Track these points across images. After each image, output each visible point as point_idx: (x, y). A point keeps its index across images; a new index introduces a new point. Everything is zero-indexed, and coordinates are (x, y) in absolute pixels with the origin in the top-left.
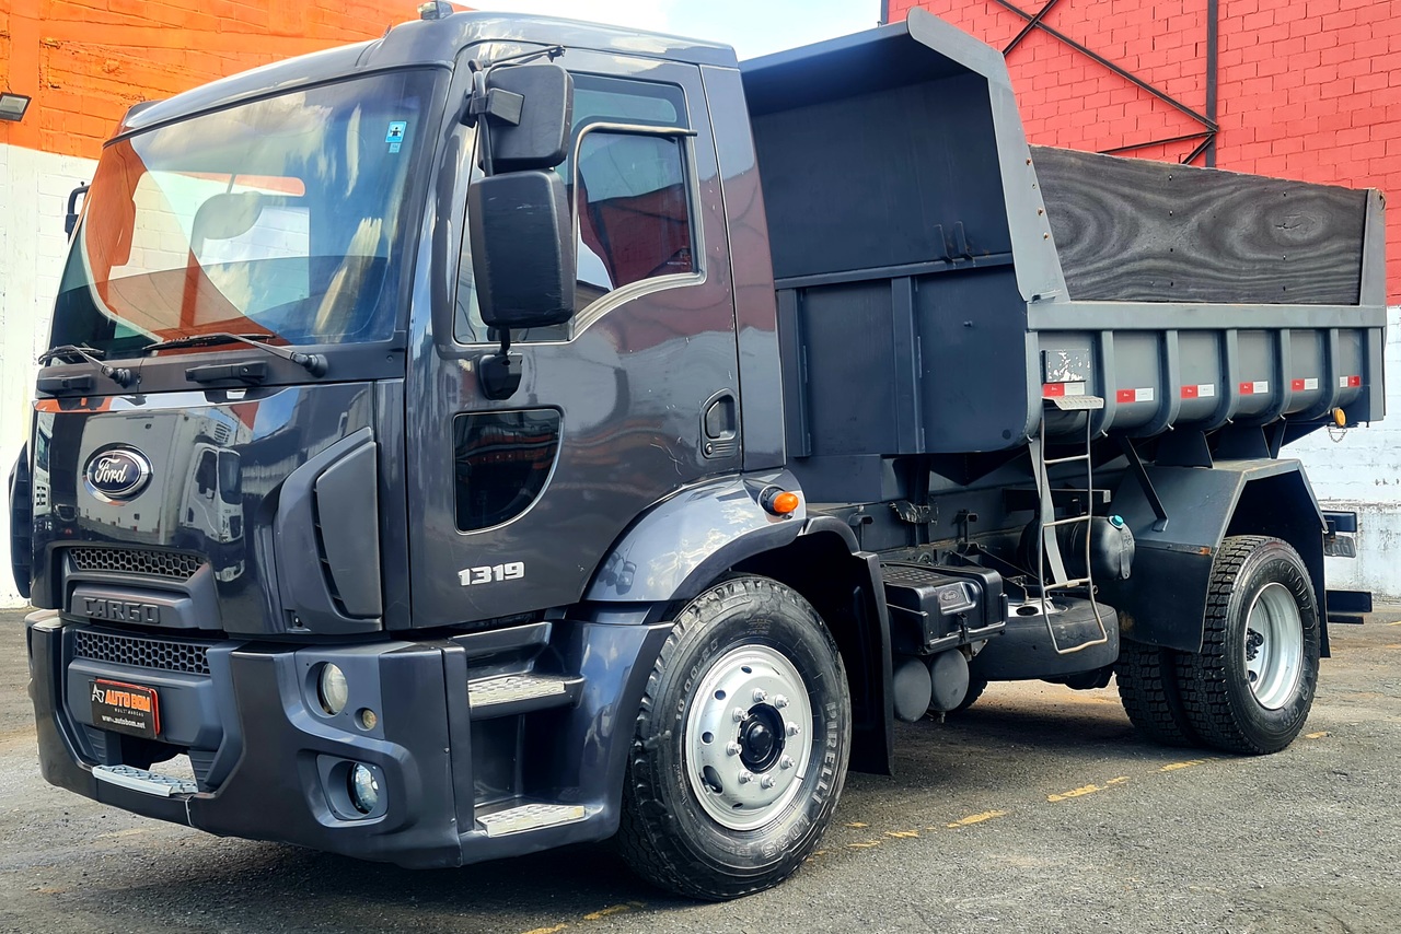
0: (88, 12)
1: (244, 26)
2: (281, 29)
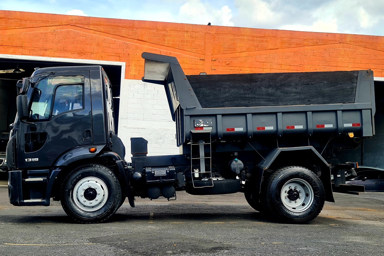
0: (223, 52)
1: (262, 49)
2: (272, 48)
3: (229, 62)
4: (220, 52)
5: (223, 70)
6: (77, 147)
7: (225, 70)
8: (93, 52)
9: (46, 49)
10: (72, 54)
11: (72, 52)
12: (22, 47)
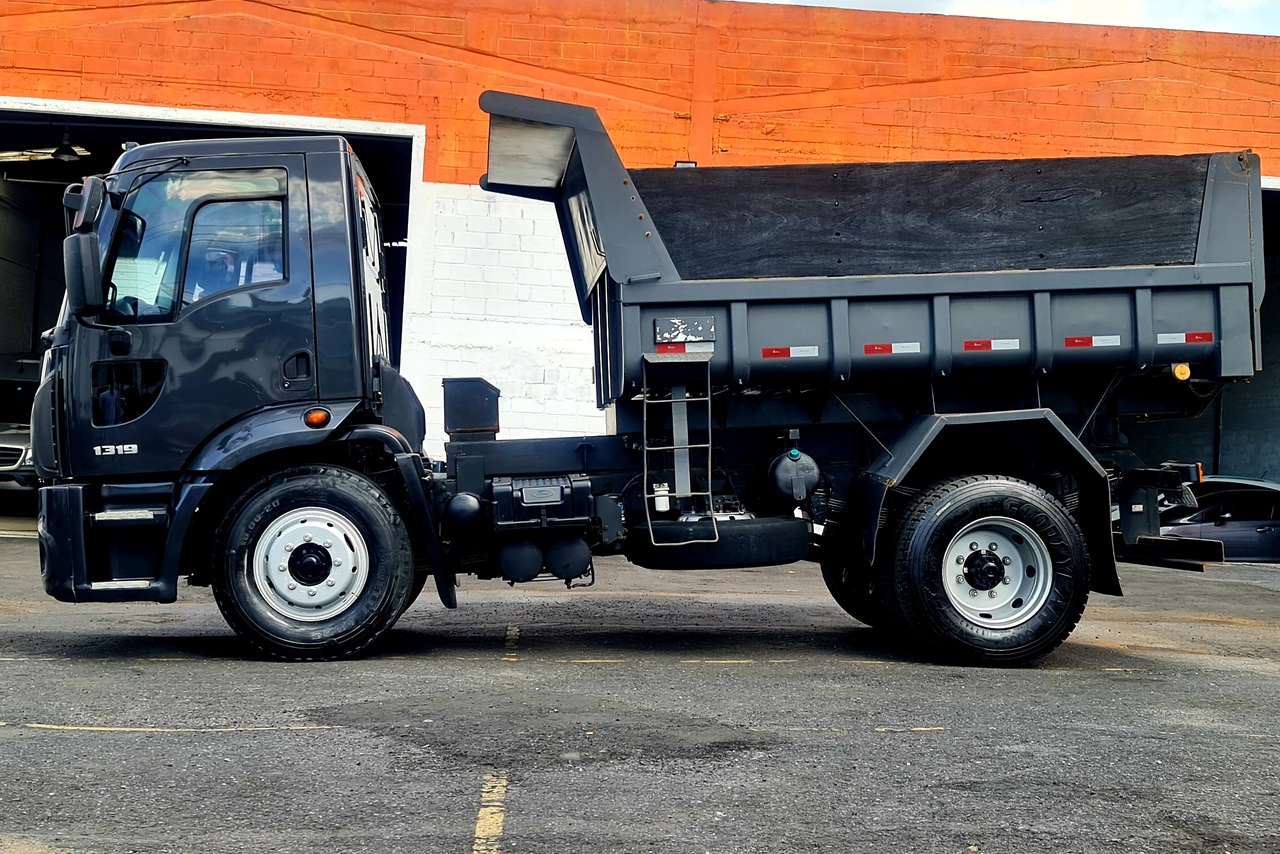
0: (752, 90)
1: (885, 79)
2: (919, 77)
3: (773, 126)
4: (741, 91)
5: (753, 153)
6: (266, 408)
7: (759, 152)
8: (317, 90)
9: (161, 79)
10: (247, 95)
11: (248, 91)
12: (81, 72)
